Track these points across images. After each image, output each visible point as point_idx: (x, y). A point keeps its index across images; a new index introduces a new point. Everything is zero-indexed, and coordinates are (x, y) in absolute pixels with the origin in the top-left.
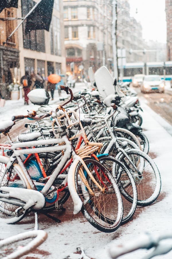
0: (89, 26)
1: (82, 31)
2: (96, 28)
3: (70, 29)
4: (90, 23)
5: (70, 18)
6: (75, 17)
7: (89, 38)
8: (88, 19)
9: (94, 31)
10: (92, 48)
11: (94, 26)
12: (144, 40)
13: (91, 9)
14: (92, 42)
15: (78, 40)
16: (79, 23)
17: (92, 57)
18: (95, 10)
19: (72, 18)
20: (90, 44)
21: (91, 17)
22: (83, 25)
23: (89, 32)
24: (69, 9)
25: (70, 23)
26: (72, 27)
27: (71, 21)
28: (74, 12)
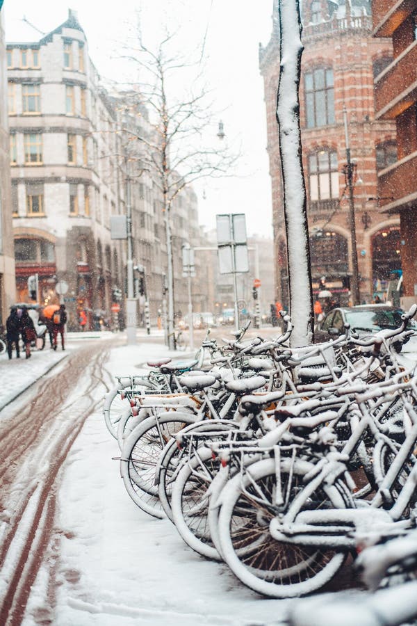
0: (73, 182)
1: (55, 196)
2: (92, 188)
3: (22, 188)
4: (76, 173)
5: (21, 161)
6: (34, 157)
7: (73, 214)
8: (71, 164)
9: (86, 195)
10: (82, 238)
11: (87, 183)
12: (202, 227)
13: (79, 138)
14: (82, 223)
15: (45, 217)
16: (47, 173)
17: (83, 263)
18: (90, 140)
19: (27, 161)
20: (76, 228)
21: (79, 159)
22: (56, 180)
23: (72, 198)
24: (20, 136)
25: (22, 173)
26: (30, 182)
27: (24, 166)
28: (34, 144)
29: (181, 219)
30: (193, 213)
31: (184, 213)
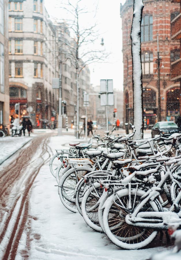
0: (36, 62)
1: (28, 69)
2: (44, 66)
3: (13, 64)
4: (37, 59)
5: (13, 52)
6: (19, 51)
7: (36, 77)
8: (35, 54)
9: (42, 69)
10: (39, 88)
11: (42, 63)
12: (92, 85)
13: (39, 43)
14: (39, 81)
15: (23, 78)
16: (24, 58)
17: (39, 99)
18: (44, 44)
19: (16, 52)
20: (37, 83)
21: (39, 52)
22: (29, 61)
23: (35, 70)
24: (13, 41)
25: (13, 58)
26: (16, 62)
27: (14, 55)
28: (19, 45)
29: (83, 80)
30: (88, 78)
31: (84, 78)
